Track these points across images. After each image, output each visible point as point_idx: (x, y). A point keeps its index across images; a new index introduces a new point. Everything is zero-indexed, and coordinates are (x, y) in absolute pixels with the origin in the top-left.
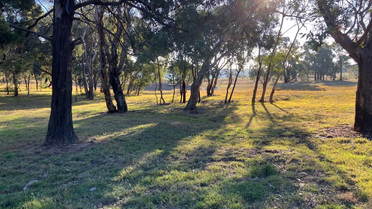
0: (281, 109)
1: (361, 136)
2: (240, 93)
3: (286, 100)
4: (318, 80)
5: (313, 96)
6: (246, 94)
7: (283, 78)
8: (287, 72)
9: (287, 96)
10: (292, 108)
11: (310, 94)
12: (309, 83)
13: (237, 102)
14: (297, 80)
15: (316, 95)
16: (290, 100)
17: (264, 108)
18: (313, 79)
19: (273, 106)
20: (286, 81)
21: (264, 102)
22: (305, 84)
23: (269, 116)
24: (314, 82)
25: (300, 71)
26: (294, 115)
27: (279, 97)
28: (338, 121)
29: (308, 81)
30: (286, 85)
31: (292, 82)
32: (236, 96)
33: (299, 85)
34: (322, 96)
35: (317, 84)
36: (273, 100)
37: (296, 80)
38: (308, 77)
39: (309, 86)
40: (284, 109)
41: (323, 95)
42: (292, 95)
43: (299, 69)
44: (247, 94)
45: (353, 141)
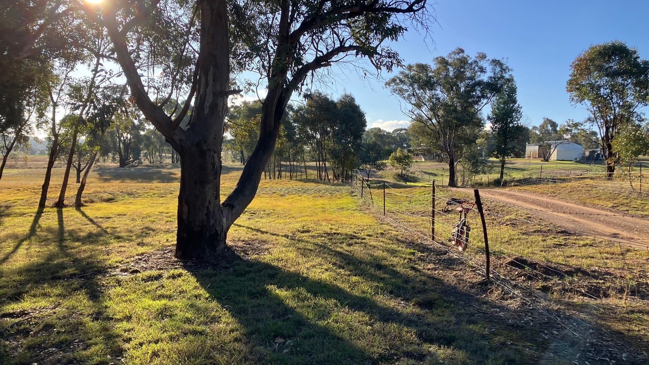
0: (91, 220)
1: (181, 265)
2: (21, 188)
3: (109, 200)
4: (177, 162)
5: (157, 192)
6: (33, 191)
7: (117, 157)
8: (125, 148)
9: (111, 194)
10: (111, 216)
11: (153, 189)
12: (163, 167)
13: (7, 207)
14: (142, 163)
15: (162, 191)
16: (116, 201)
17: (57, 220)
18: (169, 161)
19: (78, 214)
20: (123, 163)
21: (62, 207)
22: (155, 170)
23: (60, 235)
24: (170, 166)
25: (147, 146)
26: (108, 230)
27: (96, 196)
28: (167, 240)
29: (161, 164)
30: (122, 170)
31: (134, 166)
32: (12, 195)
33: (145, 171)
34: (172, 192)
35: (175, 169)
36: (82, 202)
37: (140, 163)
38: (160, 156)
39: (160, 172)
40: (95, 220)
41: (173, 190)
42: (121, 191)
43: (145, 144)
44: (36, 191)
45: (166, 275)
